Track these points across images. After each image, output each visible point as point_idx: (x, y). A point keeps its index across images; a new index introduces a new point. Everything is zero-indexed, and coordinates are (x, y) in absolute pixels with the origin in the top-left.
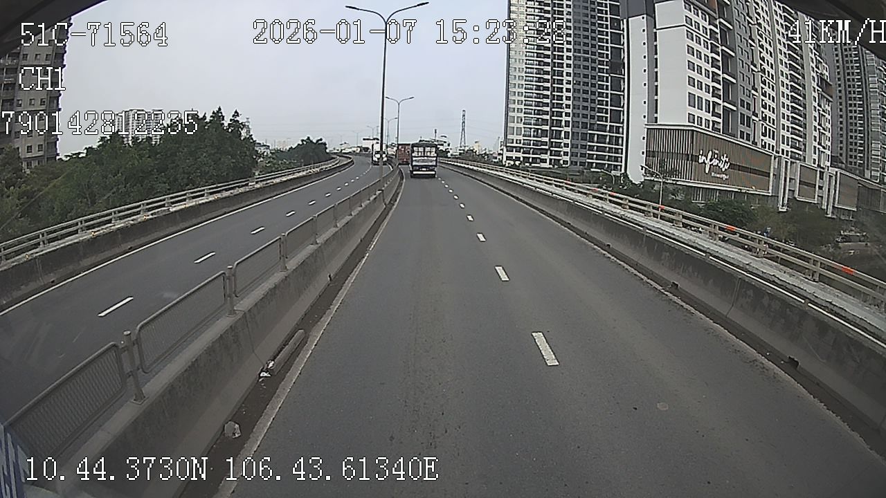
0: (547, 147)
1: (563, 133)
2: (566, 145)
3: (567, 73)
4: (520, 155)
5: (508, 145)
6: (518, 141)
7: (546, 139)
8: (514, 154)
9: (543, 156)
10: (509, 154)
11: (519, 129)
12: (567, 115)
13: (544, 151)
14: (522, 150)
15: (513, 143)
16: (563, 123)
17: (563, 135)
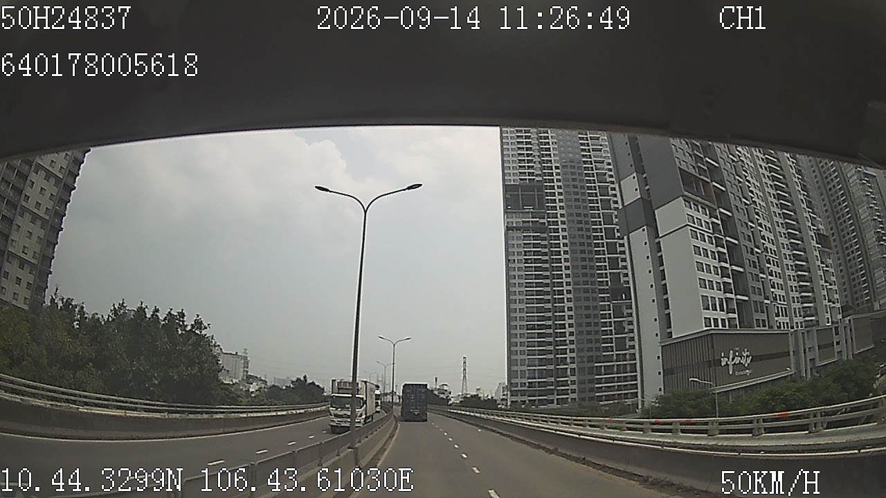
0: (553, 387)
1: (569, 370)
2: (573, 383)
3: (568, 308)
4: (526, 398)
5: (513, 389)
6: (523, 384)
7: (553, 379)
8: (519, 399)
9: (550, 397)
10: (514, 399)
11: (523, 372)
12: (572, 351)
13: (551, 392)
14: (527, 393)
15: (517, 387)
16: (568, 360)
17: (569, 373)
